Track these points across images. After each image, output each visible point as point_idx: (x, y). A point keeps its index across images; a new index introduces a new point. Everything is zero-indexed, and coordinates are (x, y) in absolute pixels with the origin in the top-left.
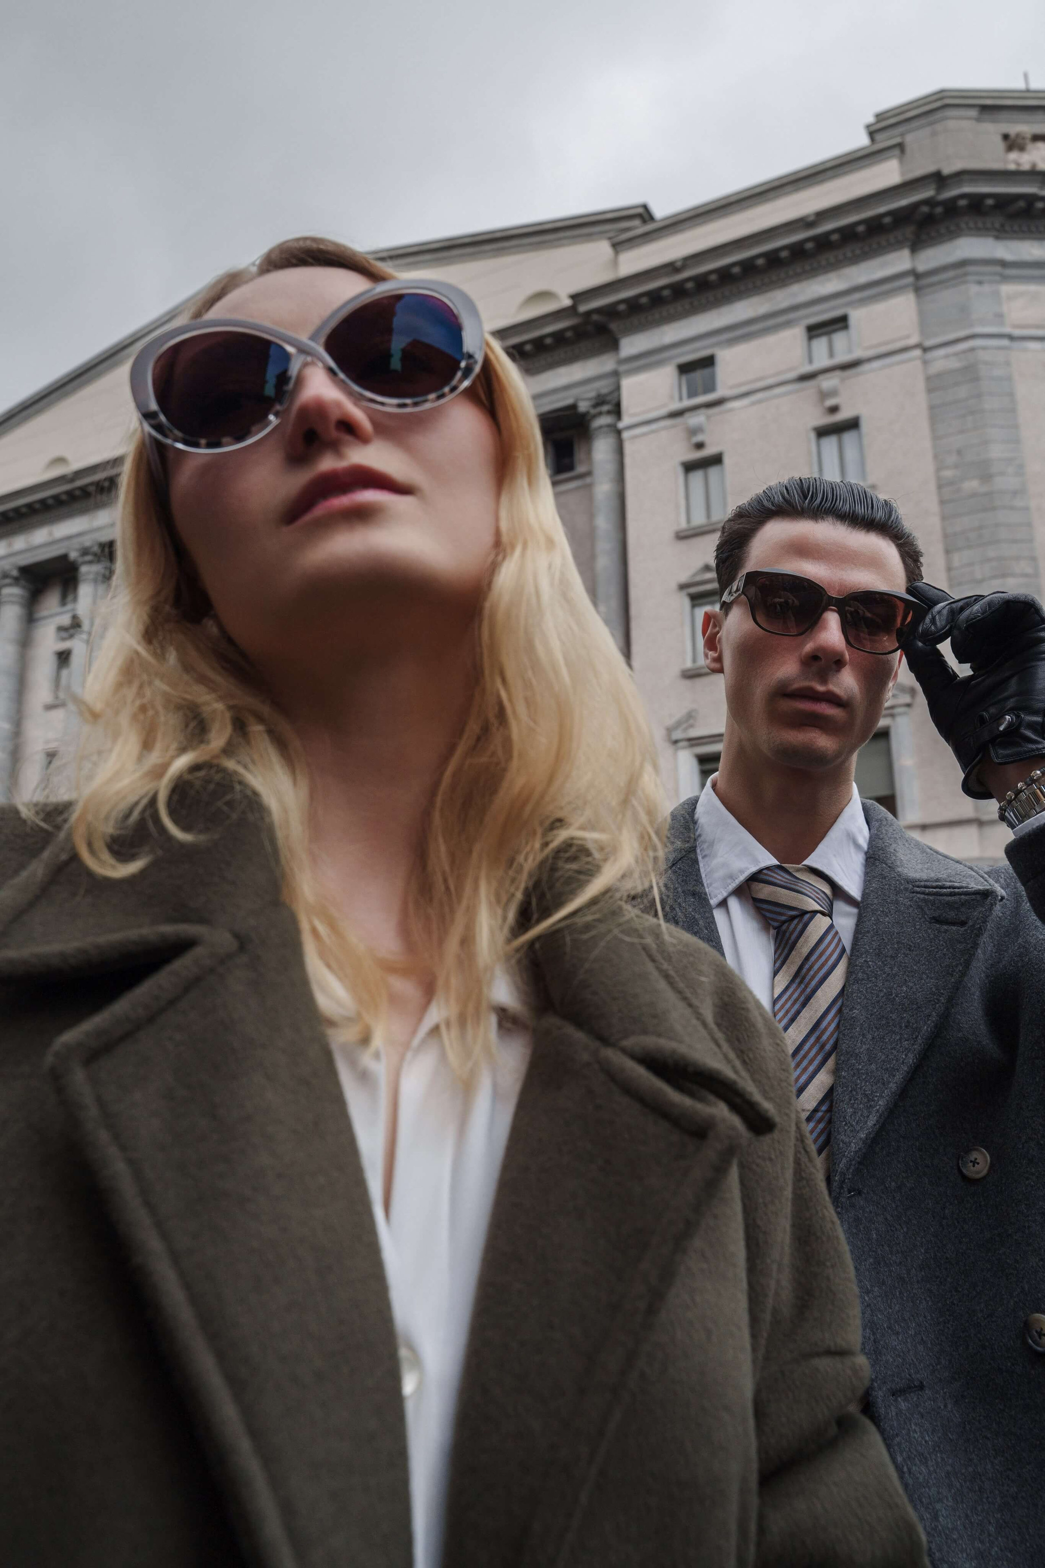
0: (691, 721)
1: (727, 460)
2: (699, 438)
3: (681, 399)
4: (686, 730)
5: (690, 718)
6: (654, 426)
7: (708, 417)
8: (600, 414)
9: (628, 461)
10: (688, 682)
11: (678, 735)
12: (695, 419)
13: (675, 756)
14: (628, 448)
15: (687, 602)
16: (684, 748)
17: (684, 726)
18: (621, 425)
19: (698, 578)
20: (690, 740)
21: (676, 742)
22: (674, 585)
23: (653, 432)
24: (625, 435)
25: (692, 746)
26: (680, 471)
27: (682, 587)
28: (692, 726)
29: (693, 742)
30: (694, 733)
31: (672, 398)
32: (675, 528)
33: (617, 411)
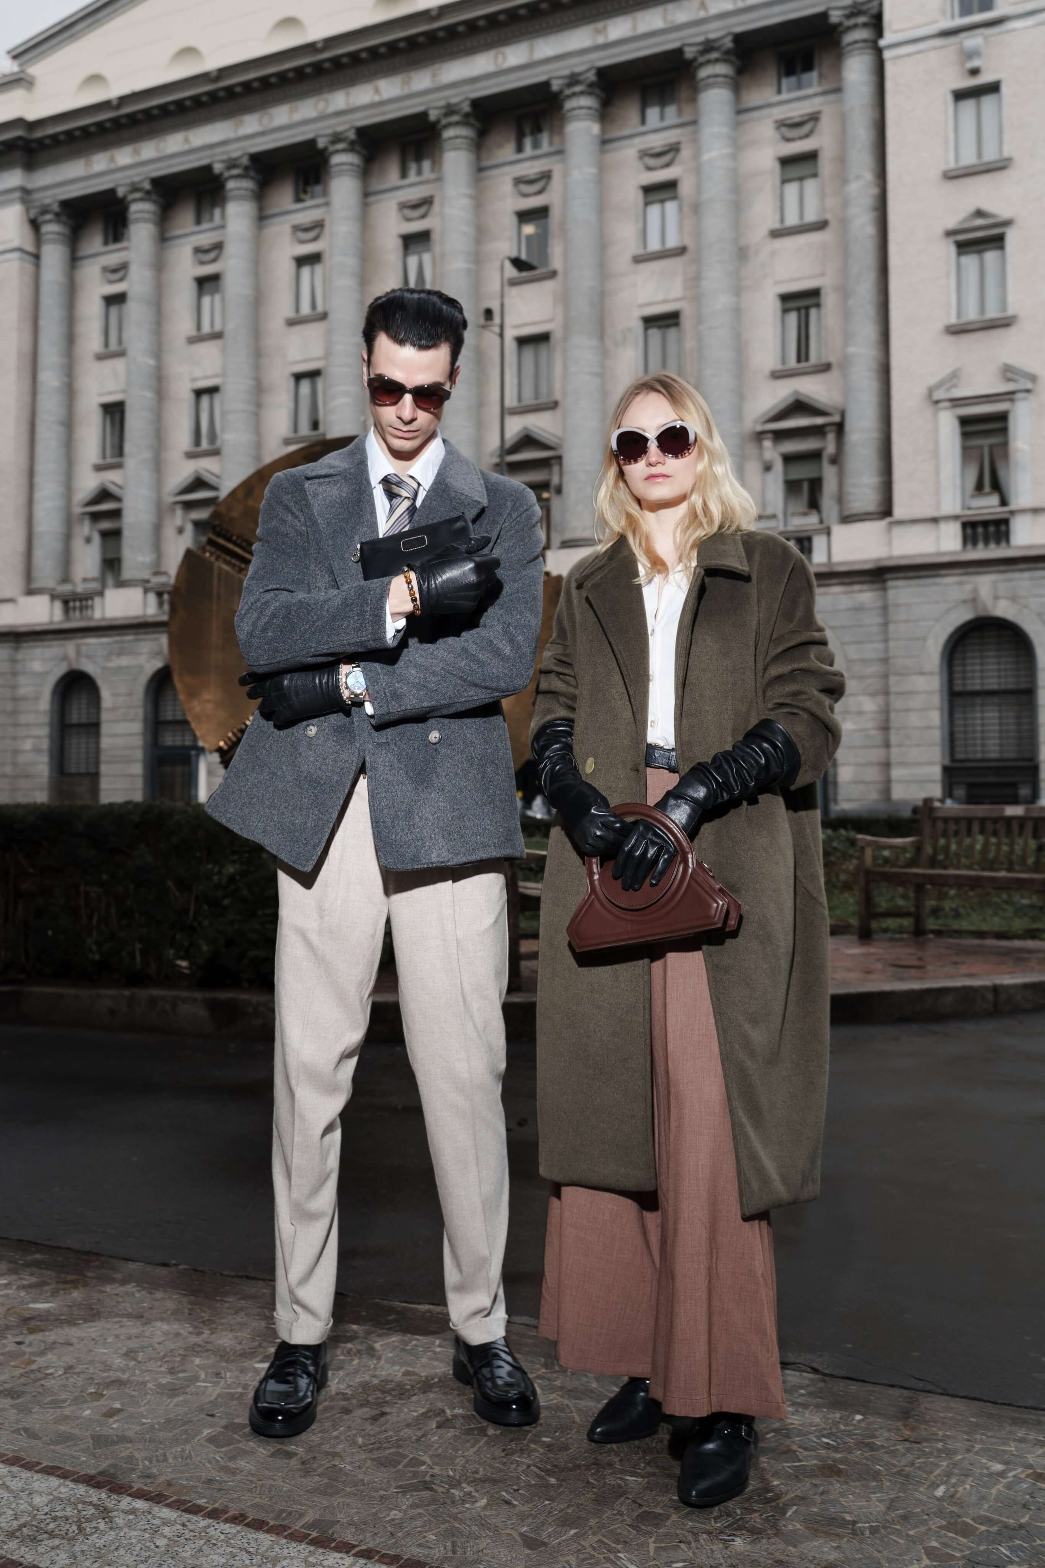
0: (955, 381)
1: (1004, 89)
2: (975, 63)
3: (953, 17)
4: (948, 389)
5: (954, 377)
6: (921, 46)
7: (986, 38)
8: (856, 26)
9: (889, 85)
10: (952, 339)
11: (939, 395)
12: (972, 41)
13: (935, 416)
14: (890, 70)
15: (953, 249)
16: (947, 408)
17: (948, 385)
18: (882, 43)
19: (967, 225)
20: (952, 400)
21: (937, 402)
22: (939, 230)
23: (920, 52)
24: (887, 55)
25: (955, 406)
26: (950, 99)
27: (949, 233)
28: (955, 386)
29: (956, 402)
30: (958, 393)
31: (943, 12)
32: (943, 167)
33: (877, 23)
